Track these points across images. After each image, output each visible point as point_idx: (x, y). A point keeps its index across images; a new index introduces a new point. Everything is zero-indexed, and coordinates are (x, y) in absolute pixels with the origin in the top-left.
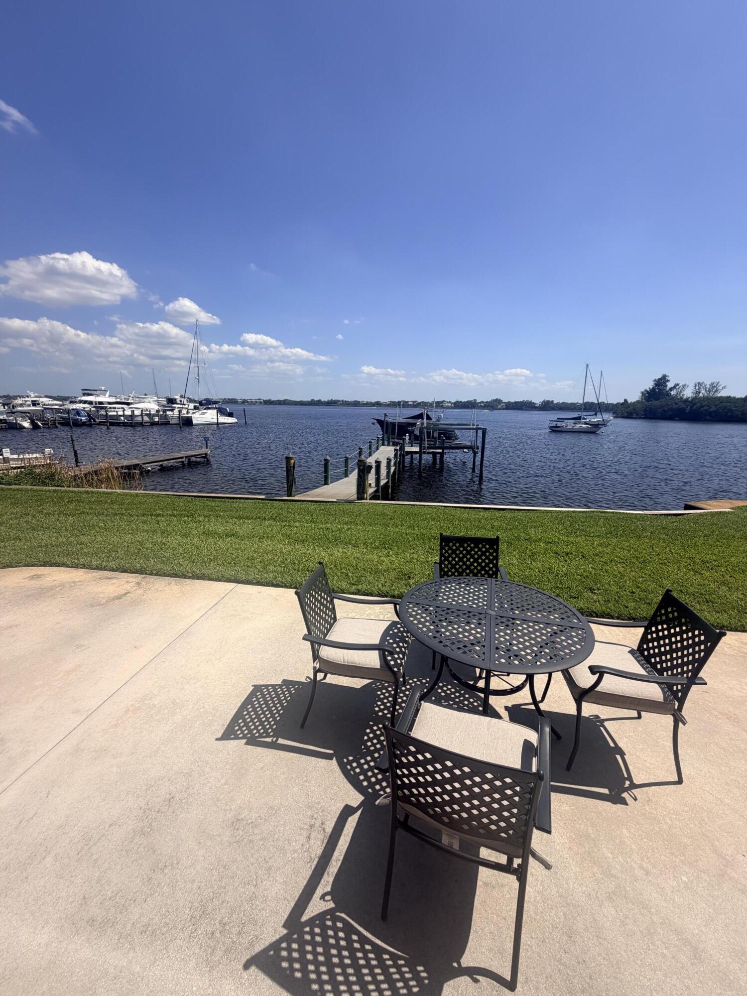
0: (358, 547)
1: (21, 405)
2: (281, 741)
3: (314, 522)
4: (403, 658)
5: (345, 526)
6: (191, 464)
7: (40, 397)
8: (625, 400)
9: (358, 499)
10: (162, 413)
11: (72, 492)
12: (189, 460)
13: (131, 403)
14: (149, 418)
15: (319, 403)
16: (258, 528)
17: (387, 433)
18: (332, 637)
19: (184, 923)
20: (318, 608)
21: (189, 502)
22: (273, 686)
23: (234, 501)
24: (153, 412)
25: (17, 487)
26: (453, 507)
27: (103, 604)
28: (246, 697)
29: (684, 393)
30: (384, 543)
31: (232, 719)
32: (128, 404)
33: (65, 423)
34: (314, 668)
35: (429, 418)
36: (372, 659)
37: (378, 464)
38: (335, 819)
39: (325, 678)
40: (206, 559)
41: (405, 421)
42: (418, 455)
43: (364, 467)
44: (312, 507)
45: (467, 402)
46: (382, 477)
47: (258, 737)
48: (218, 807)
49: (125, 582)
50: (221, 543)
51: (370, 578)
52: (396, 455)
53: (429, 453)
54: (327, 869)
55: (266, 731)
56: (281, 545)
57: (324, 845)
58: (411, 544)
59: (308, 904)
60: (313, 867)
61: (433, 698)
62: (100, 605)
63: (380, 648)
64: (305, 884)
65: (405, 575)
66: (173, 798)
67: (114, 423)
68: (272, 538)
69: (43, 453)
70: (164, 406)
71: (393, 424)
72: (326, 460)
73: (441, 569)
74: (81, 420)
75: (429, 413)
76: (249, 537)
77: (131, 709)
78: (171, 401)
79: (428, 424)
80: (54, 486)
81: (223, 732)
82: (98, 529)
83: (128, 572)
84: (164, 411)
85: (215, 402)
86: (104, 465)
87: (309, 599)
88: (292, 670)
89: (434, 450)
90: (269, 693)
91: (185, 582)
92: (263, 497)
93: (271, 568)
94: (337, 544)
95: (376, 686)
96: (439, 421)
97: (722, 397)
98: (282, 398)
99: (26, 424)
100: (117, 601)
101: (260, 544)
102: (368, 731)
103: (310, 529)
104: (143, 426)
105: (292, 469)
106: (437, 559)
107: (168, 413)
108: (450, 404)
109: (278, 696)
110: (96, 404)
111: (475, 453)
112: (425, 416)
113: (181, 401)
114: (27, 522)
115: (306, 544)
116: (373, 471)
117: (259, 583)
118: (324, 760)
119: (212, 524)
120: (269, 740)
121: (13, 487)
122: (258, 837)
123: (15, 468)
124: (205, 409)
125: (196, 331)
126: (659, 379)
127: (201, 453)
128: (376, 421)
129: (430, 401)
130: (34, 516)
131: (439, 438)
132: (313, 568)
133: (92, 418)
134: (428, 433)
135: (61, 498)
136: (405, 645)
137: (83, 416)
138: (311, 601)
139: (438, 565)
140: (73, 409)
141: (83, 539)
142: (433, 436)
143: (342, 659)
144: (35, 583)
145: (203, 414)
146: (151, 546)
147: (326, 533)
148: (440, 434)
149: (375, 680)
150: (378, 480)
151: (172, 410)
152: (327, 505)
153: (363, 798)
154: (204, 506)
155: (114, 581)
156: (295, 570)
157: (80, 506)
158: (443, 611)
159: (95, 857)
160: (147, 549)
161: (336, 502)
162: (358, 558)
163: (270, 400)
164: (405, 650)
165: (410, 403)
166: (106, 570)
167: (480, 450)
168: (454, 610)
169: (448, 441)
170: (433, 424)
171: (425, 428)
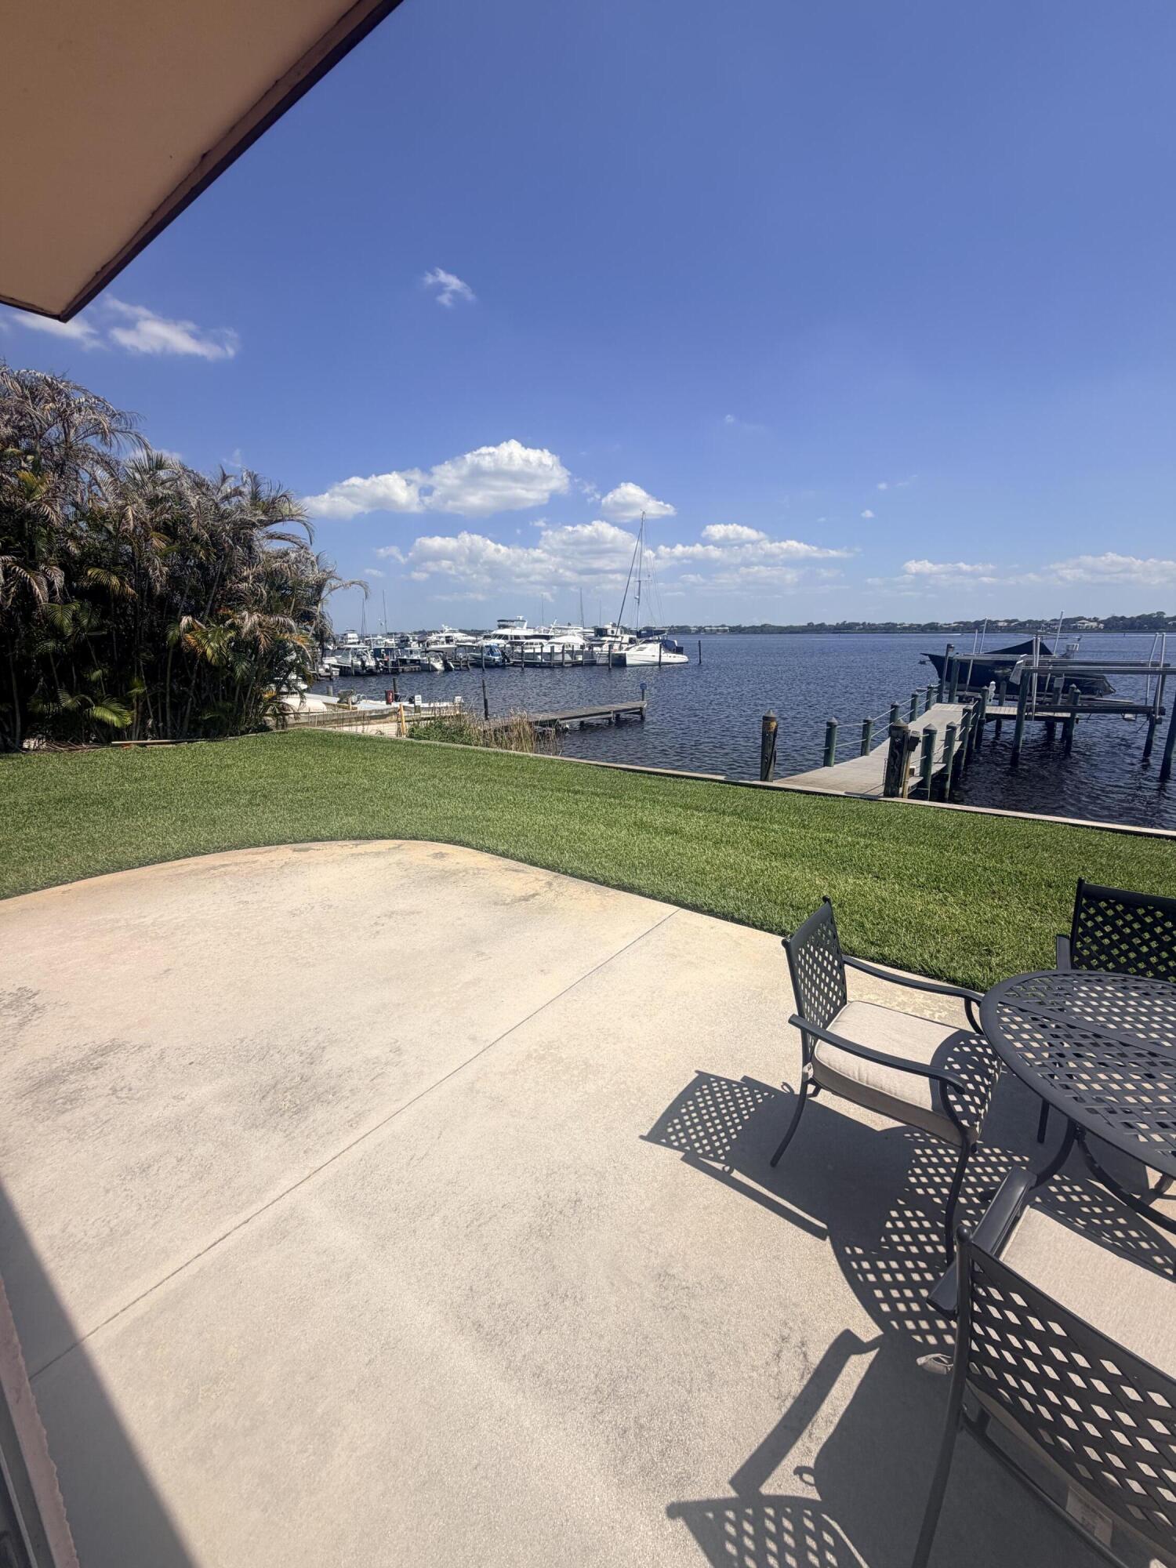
0: (885, 879)
1: (436, 642)
2: (736, 1174)
3: (804, 827)
4: (982, 1106)
5: (862, 841)
6: (619, 722)
7: (454, 632)
9: (886, 794)
10: (587, 649)
11: (481, 752)
12: (618, 716)
13: (552, 636)
14: (572, 656)
15: (821, 629)
16: (714, 826)
17: (948, 679)
18: (837, 1028)
19: (586, 1391)
20: (817, 976)
21: (617, 776)
22: (729, 1082)
23: (679, 780)
24: (577, 648)
25: (427, 742)
26: (1093, 827)
27: (508, 904)
28: (685, 1086)
30: (937, 880)
31: (664, 1115)
32: (547, 638)
33: (477, 664)
34: (805, 1075)
35: (1044, 651)
36: (918, 1091)
37: (930, 734)
38: (827, 1347)
39: (815, 1093)
40: (637, 862)
41: (989, 658)
42: (1013, 723)
43: (903, 740)
44: (802, 800)
45: (1139, 618)
46: (934, 760)
47: (702, 1155)
48: (638, 1240)
49: (534, 879)
50: (657, 841)
51: (907, 939)
52: (965, 722)
53: (1038, 719)
54: (809, 1427)
55: (714, 1150)
56: (749, 858)
57: (805, 1382)
58: (995, 888)
59: (773, 1469)
60: (784, 1410)
61: (1038, 1200)
62: (504, 904)
63: (933, 1073)
64: (769, 1431)
65: (979, 944)
66: (580, 1200)
67: (531, 663)
68: (734, 844)
69: (453, 701)
70: (590, 639)
71: (964, 665)
72: (829, 724)
73: (1074, 951)
74: (495, 660)
75: (1045, 642)
76: (701, 838)
77: (534, 1055)
78: (601, 632)
79: (1041, 663)
80: (461, 743)
81: (650, 1128)
82: (506, 803)
83: (537, 866)
84: (591, 647)
85: (660, 632)
86: (515, 719)
87: (804, 957)
88: (759, 1064)
89: (1051, 714)
90: (722, 1091)
91: (608, 892)
92: (722, 778)
93: (732, 891)
94: (844, 869)
95: (913, 1137)
96: (1068, 657)
98: (758, 623)
99: (439, 666)
100: (523, 903)
101: (715, 852)
102: (894, 1214)
103: (798, 837)
104: (563, 667)
105: (772, 736)
106: (1067, 927)
107: (595, 649)
108: (1094, 624)
109: (735, 1100)
110: (512, 639)
111: (1154, 724)
112: (1037, 649)
113: (613, 632)
114: (434, 786)
115: (788, 860)
116: (919, 748)
117: (711, 913)
118: (809, 1235)
119: (647, 812)
120: (719, 1166)
121: (423, 742)
122: (697, 1316)
123: (425, 719)
124: (644, 643)
125: (641, 530)
127: (634, 706)
128: (927, 658)
129: (1048, 619)
130: (441, 780)
131: (1066, 690)
132: (800, 903)
133: (506, 657)
134: (1041, 680)
135: (469, 759)
136: (987, 1082)
137: (497, 655)
138: (807, 962)
139: (1067, 942)
140: (487, 647)
141: (490, 814)
142: (1051, 686)
143: (857, 1073)
144: (438, 864)
145: (641, 649)
146: (567, 834)
147: (827, 847)
148: (1068, 682)
149: (911, 1127)
150: (926, 764)
151: (601, 646)
152: (828, 800)
153: (881, 1333)
154: (636, 785)
155: (521, 875)
156: (769, 901)
157: (488, 771)
158: (1085, 1037)
159: (485, 1240)
160: (562, 838)
161: (844, 797)
162: (883, 900)
163: (739, 627)
164: (987, 1090)
165: (1000, 624)
166: (512, 859)
168: (1111, 1042)
169: (1087, 696)
170: (1054, 663)
171: (1035, 671)
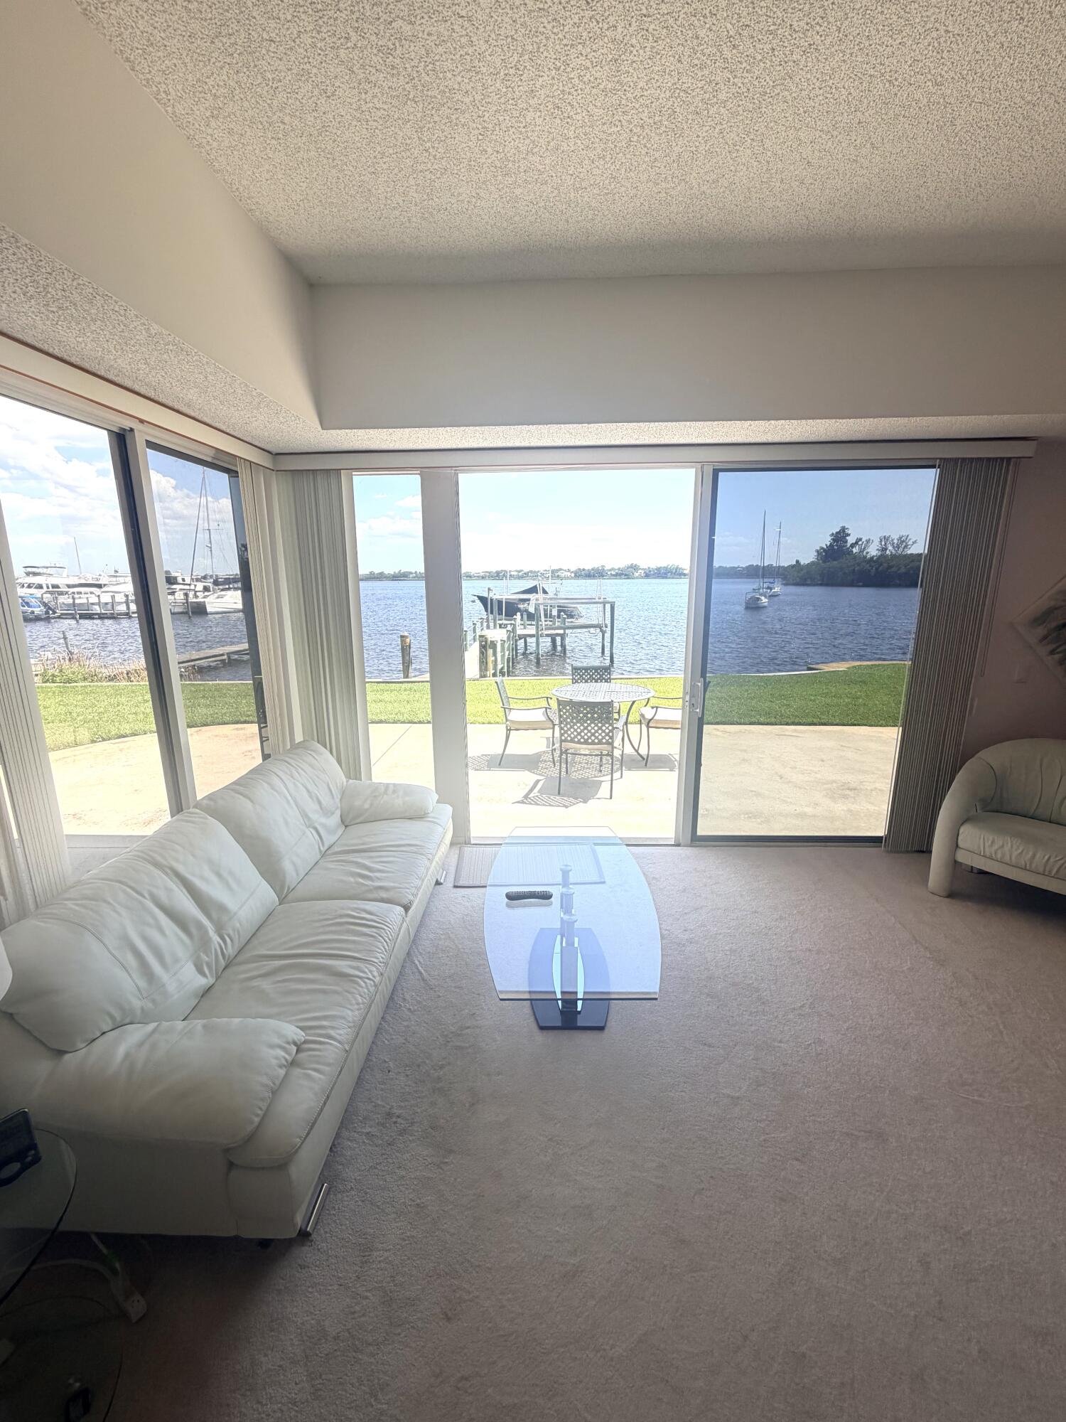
8: (797, 561)
9: (481, 676)
12: (231, 658)
13: (105, 585)
17: (492, 613)
29: (868, 550)
32: (101, 586)
35: (545, 592)
41: (515, 597)
42: (534, 639)
43: (486, 643)
45: (593, 569)
52: (508, 639)
53: (547, 635)
67: (87, 615)
71: (500, 602)
74: (33, 612)
75: (544, 585)
79: (544, 599)
85: (238, 580)
89: (553, 632)
96: (557, 596)
97: (912, 554)
108: (569, 574)
110: (48, 588)
111: (603, 633)
112: (540, 590)
113: (183, 580)
124: (223, 590)
126: (837, 533)
128: (476, 598)
129: (542, 569)
131: (559, 617)
133: (50, 608)
134: (545, 611)
137: (36, 607)
142: (551, 614)
145: (222, 597)
148: (559, 611)
151: (173, 594)
167: (609, 629)
169: (570, 620)
170: (551, 599)
171: (542, 604)
